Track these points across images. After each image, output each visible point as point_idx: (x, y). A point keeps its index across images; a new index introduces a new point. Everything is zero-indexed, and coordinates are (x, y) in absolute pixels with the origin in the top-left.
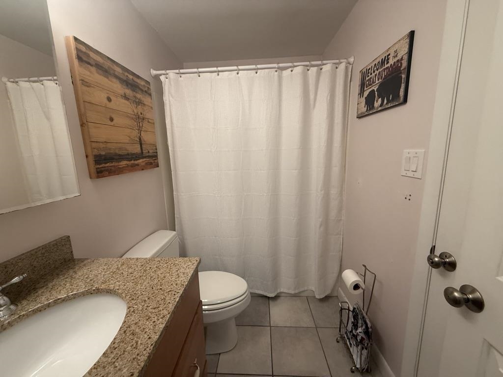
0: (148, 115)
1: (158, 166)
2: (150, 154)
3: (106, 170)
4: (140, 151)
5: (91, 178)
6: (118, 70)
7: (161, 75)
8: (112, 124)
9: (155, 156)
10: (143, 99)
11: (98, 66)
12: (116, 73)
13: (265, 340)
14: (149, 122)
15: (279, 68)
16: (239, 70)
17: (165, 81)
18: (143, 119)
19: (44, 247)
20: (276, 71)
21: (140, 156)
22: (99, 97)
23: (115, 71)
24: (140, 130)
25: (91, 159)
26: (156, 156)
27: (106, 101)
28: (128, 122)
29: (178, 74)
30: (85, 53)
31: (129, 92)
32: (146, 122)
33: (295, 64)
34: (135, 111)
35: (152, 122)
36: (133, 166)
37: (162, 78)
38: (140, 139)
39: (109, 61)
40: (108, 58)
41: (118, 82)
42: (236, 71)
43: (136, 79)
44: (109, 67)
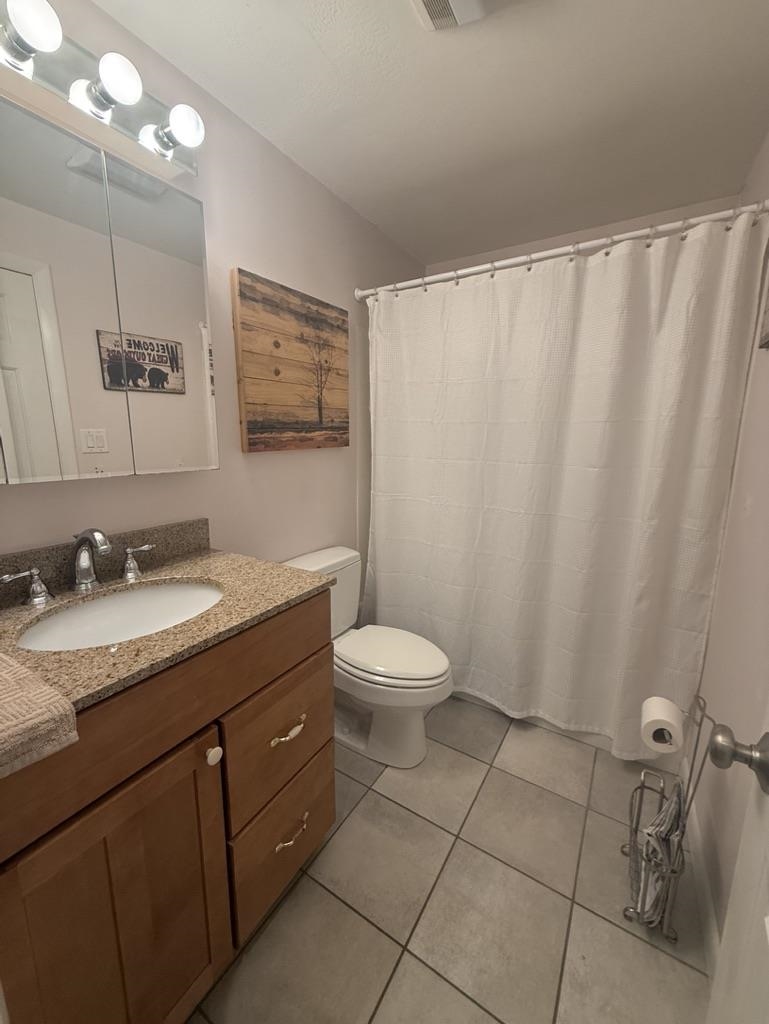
0: (337, 364)
1: (347, 445)
2: (334, 425)
3: (263, 443)
4: (318, 420)
5: (243, 451)
6: (295, 301)
7: (367, 297)
8: (277, 378)
9: (344, 428)
10: (331, 339)
11: (266, 301)
12: (292, 306)
13: (471, 780)
14: (338, 374)
15: (578, 253)
16: (496, 269)
17: (374, 306)
18: (329, 370)
19: (180, 525)
20: (571, 260)
21: (318, 426)
22: (264, 343)
23: (289, 303)
24: (320, 387)
25: (245, 424)
26: (347, 429)
27: (272, 348)
28: (301, 375)
29: (393, 291)
30: (250, 286)
31: (309, 331)
32: (334, 375)
33: (616, 238)
34: (317, 359)
35: (344, 373)
36: (302, 440)
37: (370, 302)
38: (320, 401)
39: (283, 291)
40: (282, 287)
41: (293, 318)
42: (490, 273)
43: (321, 310)
44: (282, 299)
